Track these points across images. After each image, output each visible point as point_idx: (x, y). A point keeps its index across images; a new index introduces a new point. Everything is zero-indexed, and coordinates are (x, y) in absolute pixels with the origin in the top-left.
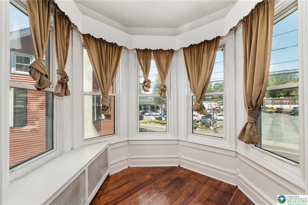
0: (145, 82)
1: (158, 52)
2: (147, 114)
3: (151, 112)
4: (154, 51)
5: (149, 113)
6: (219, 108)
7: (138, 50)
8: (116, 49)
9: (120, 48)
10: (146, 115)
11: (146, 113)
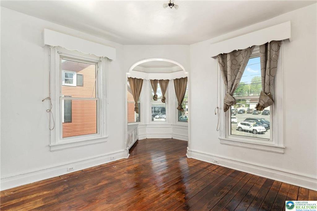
0: (155, 96)
1: (161, 81)
2: (158, 116)
3: (162, 115)
4: (159, 80)
5: (160, 116)
6: (235, 111)
7: (151, 80)
8: (141, 81)
9: (143, 80)
10: (156, 118)
11: (156, 115)
